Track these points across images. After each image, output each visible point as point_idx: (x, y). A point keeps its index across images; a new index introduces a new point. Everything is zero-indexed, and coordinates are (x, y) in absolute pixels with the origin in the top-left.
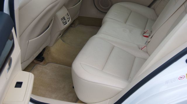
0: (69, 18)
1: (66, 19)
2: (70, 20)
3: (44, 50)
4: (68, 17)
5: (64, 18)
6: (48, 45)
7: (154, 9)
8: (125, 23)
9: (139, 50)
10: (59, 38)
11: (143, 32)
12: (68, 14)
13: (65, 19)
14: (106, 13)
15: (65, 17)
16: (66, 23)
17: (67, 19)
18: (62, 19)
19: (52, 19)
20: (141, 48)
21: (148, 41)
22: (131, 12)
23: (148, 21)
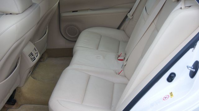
0: (37, 53)
1: (34, 54)
2: (39, 54)
6: (18, 86)
7: (124, 30)
8: (97, 49)
9: (117, 75)
10: (29, 76)
11: (117, 56)
12: (36, 50)
13: (33, 55)
14: (76, 41)
16: (35, 59)
18: (29, 56)
19: (19, 57)
20: (118, 73)
21: (124, 65)
22: (101, 37)
23: (120, 44)
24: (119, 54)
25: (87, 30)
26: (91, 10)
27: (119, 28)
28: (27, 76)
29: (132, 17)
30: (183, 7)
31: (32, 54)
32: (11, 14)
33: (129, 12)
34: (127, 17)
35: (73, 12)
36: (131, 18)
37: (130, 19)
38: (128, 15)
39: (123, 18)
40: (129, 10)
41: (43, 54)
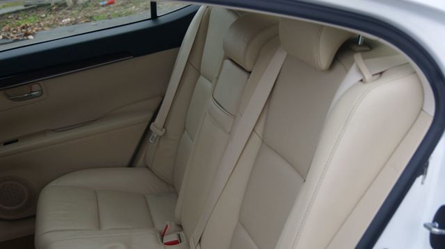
7: (147, 167)
8: (99, 229)
11: (158, 234)
22: (96, 194)
24: (161, 227)
25: (53, 184)
26: (53, 130)
27: (131, 164)
29: (164, 130)
30: (368, 76)
35: (6, 144)
36: (161, 133)
37: (160, 137)
38: (152, 128)
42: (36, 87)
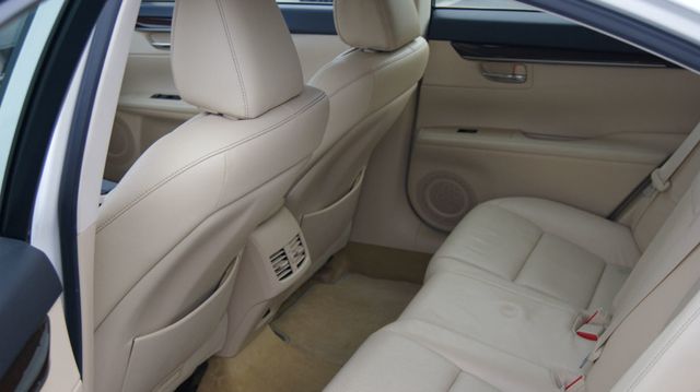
0: (304, 253)
1: (290, 255)
2: (308, 259)
3: (202, 369)
4: (300, 250)
5: (282, 254)
6: (219, 352)
7: (629, 228)
8: (513, 280)
9: (557, 390)
10: (265, 325)
11: (579, 318)
12: (301, 244)
13: (286, 259)
14: (447, 233)
15: (287, 251)
16: (291, 273)
17: (295, 256)
18: (273, 258)
19: (235, 259)
20: (565, 384)
21: (592, 359)
22: (540, 237)
23: (604, 275)
24: (589, 313)
25: (495, 202)
27: (613, 217)
28: (254, 326)
29: (668, 184)
31: (284, 254)
32: (221, 115)
33: (660, 166)
34: (648, 181)
35: (462, 131)
36: (661, 187)
37: (660, 193)
38: (654, 176)
39: (634, 186)
40: (661, 157)
41: (331, 258)
42: (520, 69)
